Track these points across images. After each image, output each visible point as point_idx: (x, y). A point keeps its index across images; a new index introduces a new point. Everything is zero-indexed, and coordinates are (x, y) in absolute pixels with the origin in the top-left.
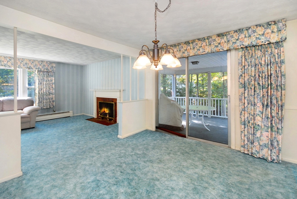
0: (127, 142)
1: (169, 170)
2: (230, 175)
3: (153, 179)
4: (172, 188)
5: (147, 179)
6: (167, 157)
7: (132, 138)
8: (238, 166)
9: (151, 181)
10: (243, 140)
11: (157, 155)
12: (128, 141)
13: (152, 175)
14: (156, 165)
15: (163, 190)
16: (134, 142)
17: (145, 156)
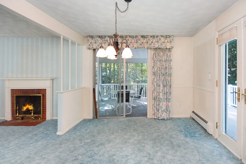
0: (70, 136)
1: (118, 145)
2: (153, 134)
3: (111, 156)
4: (126, 156)
5: (106, 158)
6: (113, 136)
7: (74, 130)
8: (154, 127)
9: (110, 158)
10: (154, 110)
11: (104, 137)
12: (71, 134)
13: (108, 154)
14: (107, 145)
15: (121, 160)
16: (78, 134)
17: (95, 142)
